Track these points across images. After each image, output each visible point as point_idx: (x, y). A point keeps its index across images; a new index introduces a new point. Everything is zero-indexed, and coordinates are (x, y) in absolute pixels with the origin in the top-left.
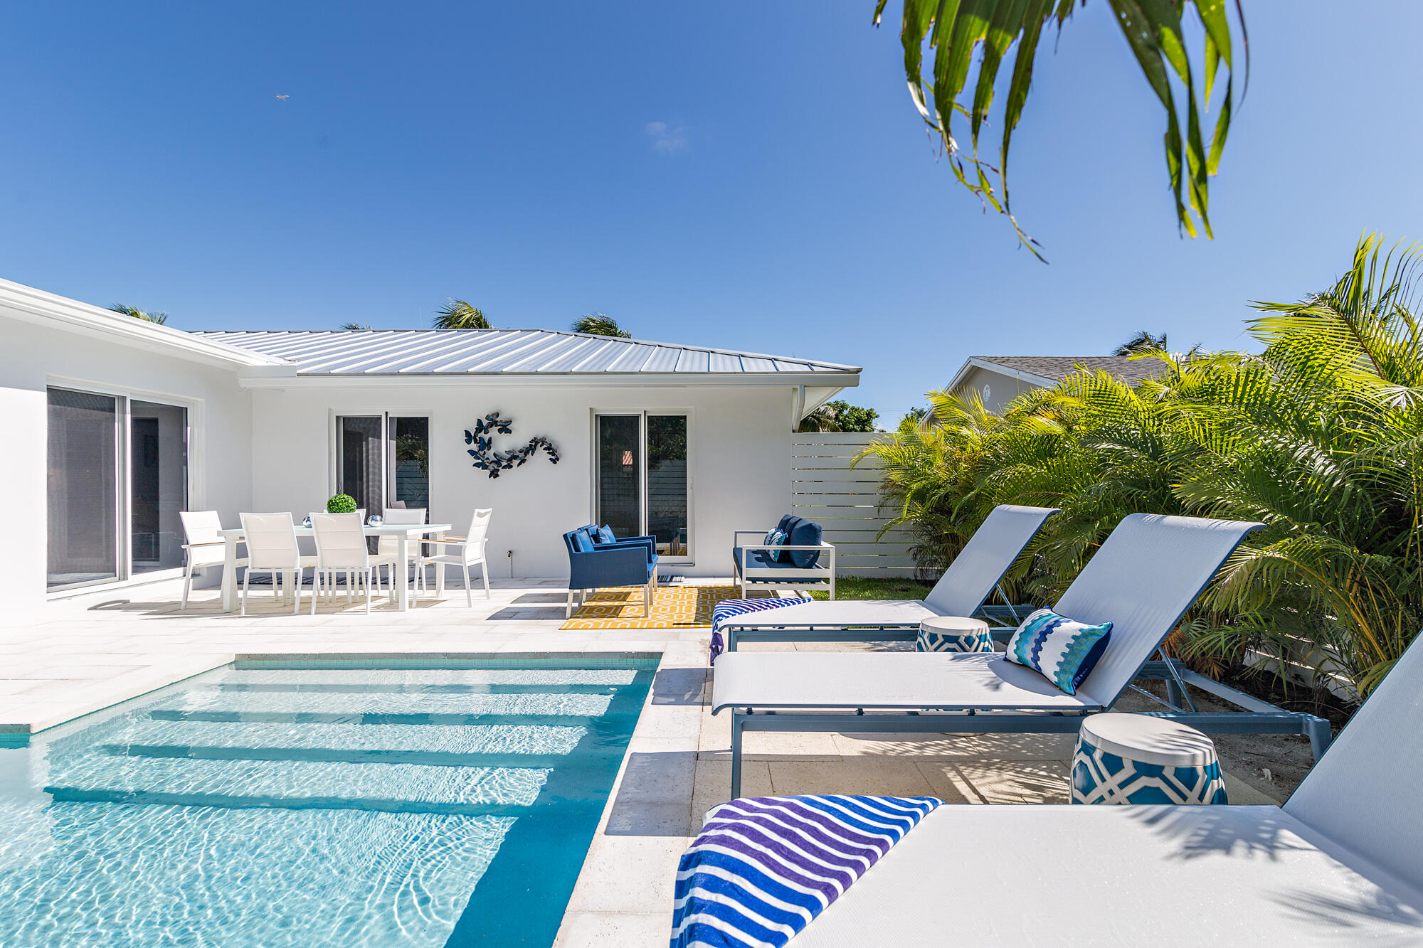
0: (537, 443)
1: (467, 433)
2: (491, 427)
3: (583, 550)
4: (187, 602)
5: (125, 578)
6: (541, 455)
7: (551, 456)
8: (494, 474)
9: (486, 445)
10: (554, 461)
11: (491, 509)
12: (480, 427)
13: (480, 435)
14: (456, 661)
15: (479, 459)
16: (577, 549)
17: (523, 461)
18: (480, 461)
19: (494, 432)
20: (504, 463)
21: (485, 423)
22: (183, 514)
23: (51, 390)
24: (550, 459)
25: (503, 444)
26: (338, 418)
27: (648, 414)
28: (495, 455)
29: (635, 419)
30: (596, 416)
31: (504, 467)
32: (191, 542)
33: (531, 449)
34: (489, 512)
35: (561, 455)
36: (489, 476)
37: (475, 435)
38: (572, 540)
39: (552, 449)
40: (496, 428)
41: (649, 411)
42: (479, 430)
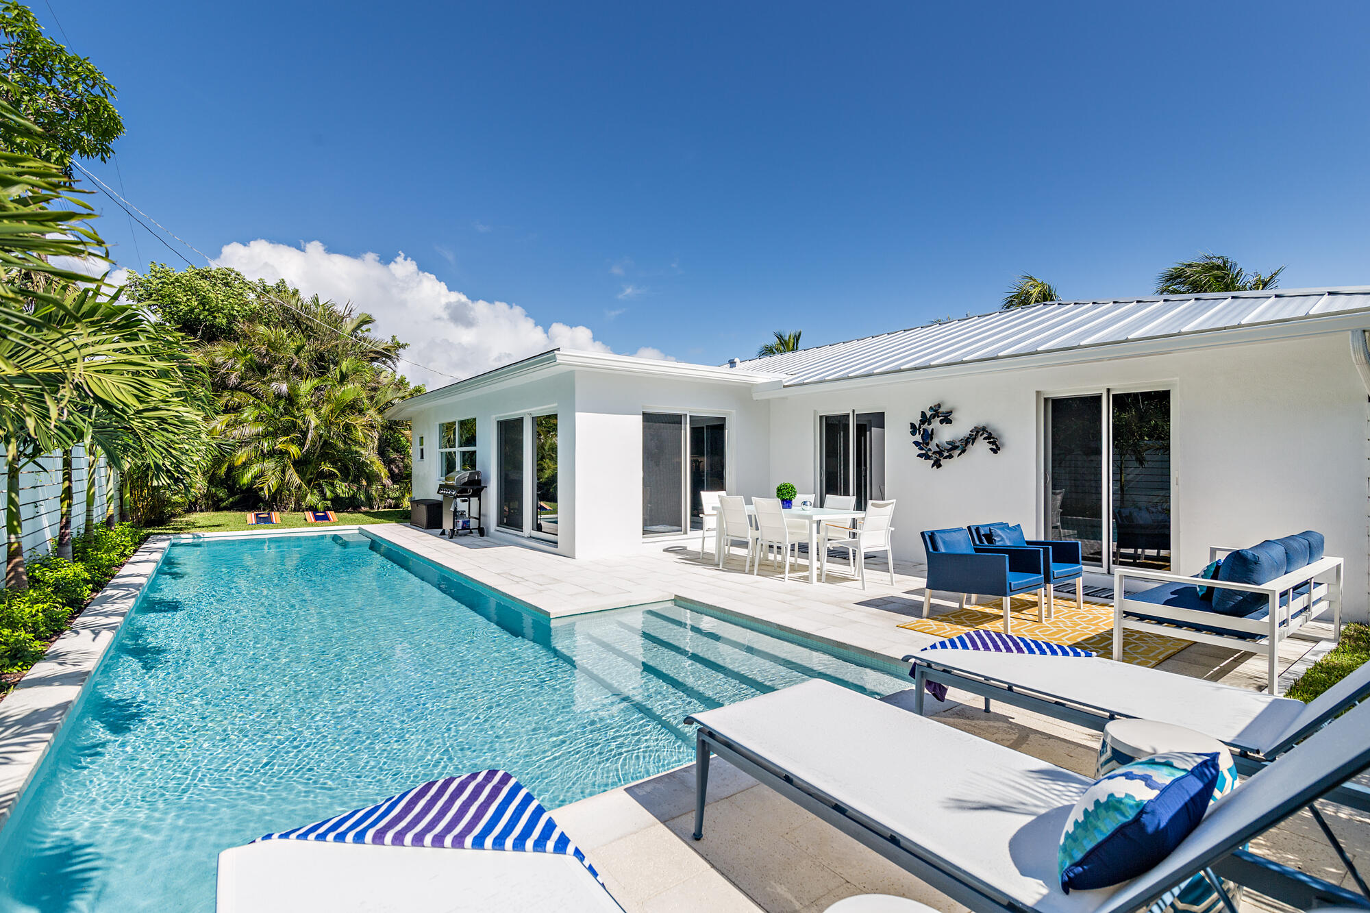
0: (978, 432)
1: (913, 426)
2: (934, 418)
3: (942, 550)
4: (704, 554)
5: (685, 533)
6: (982, 446)
7: (991, 446)
8: (937, 464)
9: (928, 436)
10: (995, 451)
11: (894, 501)
12: (925, 419)
13: (923, 427)
14: (782, 633)
15: (922, 449)
16: (935, 548)
17: (963, 451)
18: (924, 452)
19: (936, 423)
20: (946, 454)
21: (929, 414)
22: (702, 493)
23: (644, 414)
24: (991, 449)
25: (944, 434)
26: (821, 417)
27: (1112, 393)
28: (937, 445)
29: (1096, 399)
30: (1046, 400)
31: (945, 458)
32: (706, 513)
33: (970, 440)
34: (893, 503)
35: (1003, 445)
36: (933, 466)
37: (920, 427)
38: (930, 538)
39: (993, 438)
40: (938, 419)
41: (1114, 389)
42: (922, 422)
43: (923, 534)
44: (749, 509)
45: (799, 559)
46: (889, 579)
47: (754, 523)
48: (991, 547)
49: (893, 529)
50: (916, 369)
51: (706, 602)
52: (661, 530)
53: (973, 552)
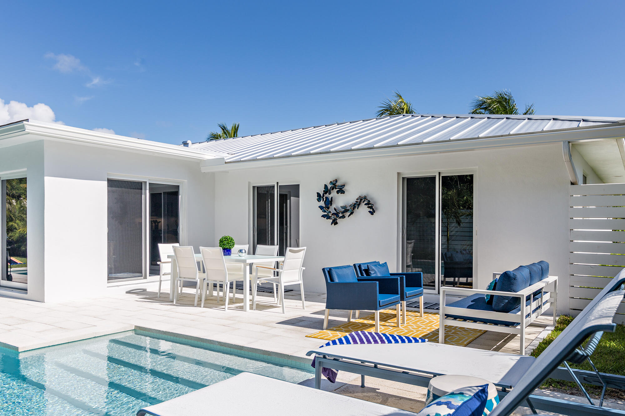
0: (361, 200)
1: (319, 195)
2: (333, 189)
3: (337, 280)
6: (363, 209)
7: (369, 210)
8: (335, 222)
9: (329, 202)
10: (372, 213)
11: (305, 248)
12: (327, 190)
13: (326, 196)
15: (325, 212)
16: (332, 280)
17: (352, 213)
18: (326, 213)
19: (334, 193)
20: (341, 215)
21: (329, 186)
22: (159, 245)
23: (109, 180)
24: (370, 212)
25: (340, 201)
26: (254, 187)
27: (441, 175)
28: (335, 209)
29: (433, 179)
30: (403, 178)
31: (340, 218)
32: (162, 260)
33: (356, 205)
34: (304, 249)
35: (377, 209)
36: (332, 224)
37: (323, 196)
38: (329, 273)
39: (371, 204)
40: (335, 190)
41: (443, 173)
42: (325, 192)
43: (324, 270)
44: (198, 257)
45: (236, 295)
46: (302, 305)
47: (201, 267)
48: (368, 277)
49: (304, 268)
50: (320, 153)
51: (161, 330)
52: (124, 277)
53: (357, 281)
